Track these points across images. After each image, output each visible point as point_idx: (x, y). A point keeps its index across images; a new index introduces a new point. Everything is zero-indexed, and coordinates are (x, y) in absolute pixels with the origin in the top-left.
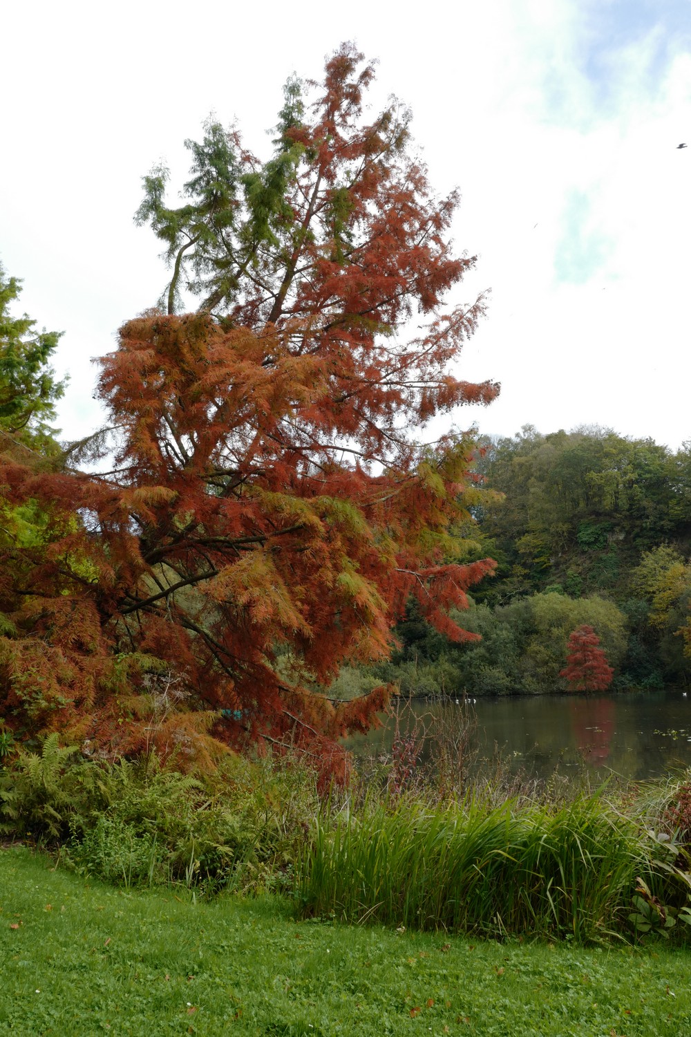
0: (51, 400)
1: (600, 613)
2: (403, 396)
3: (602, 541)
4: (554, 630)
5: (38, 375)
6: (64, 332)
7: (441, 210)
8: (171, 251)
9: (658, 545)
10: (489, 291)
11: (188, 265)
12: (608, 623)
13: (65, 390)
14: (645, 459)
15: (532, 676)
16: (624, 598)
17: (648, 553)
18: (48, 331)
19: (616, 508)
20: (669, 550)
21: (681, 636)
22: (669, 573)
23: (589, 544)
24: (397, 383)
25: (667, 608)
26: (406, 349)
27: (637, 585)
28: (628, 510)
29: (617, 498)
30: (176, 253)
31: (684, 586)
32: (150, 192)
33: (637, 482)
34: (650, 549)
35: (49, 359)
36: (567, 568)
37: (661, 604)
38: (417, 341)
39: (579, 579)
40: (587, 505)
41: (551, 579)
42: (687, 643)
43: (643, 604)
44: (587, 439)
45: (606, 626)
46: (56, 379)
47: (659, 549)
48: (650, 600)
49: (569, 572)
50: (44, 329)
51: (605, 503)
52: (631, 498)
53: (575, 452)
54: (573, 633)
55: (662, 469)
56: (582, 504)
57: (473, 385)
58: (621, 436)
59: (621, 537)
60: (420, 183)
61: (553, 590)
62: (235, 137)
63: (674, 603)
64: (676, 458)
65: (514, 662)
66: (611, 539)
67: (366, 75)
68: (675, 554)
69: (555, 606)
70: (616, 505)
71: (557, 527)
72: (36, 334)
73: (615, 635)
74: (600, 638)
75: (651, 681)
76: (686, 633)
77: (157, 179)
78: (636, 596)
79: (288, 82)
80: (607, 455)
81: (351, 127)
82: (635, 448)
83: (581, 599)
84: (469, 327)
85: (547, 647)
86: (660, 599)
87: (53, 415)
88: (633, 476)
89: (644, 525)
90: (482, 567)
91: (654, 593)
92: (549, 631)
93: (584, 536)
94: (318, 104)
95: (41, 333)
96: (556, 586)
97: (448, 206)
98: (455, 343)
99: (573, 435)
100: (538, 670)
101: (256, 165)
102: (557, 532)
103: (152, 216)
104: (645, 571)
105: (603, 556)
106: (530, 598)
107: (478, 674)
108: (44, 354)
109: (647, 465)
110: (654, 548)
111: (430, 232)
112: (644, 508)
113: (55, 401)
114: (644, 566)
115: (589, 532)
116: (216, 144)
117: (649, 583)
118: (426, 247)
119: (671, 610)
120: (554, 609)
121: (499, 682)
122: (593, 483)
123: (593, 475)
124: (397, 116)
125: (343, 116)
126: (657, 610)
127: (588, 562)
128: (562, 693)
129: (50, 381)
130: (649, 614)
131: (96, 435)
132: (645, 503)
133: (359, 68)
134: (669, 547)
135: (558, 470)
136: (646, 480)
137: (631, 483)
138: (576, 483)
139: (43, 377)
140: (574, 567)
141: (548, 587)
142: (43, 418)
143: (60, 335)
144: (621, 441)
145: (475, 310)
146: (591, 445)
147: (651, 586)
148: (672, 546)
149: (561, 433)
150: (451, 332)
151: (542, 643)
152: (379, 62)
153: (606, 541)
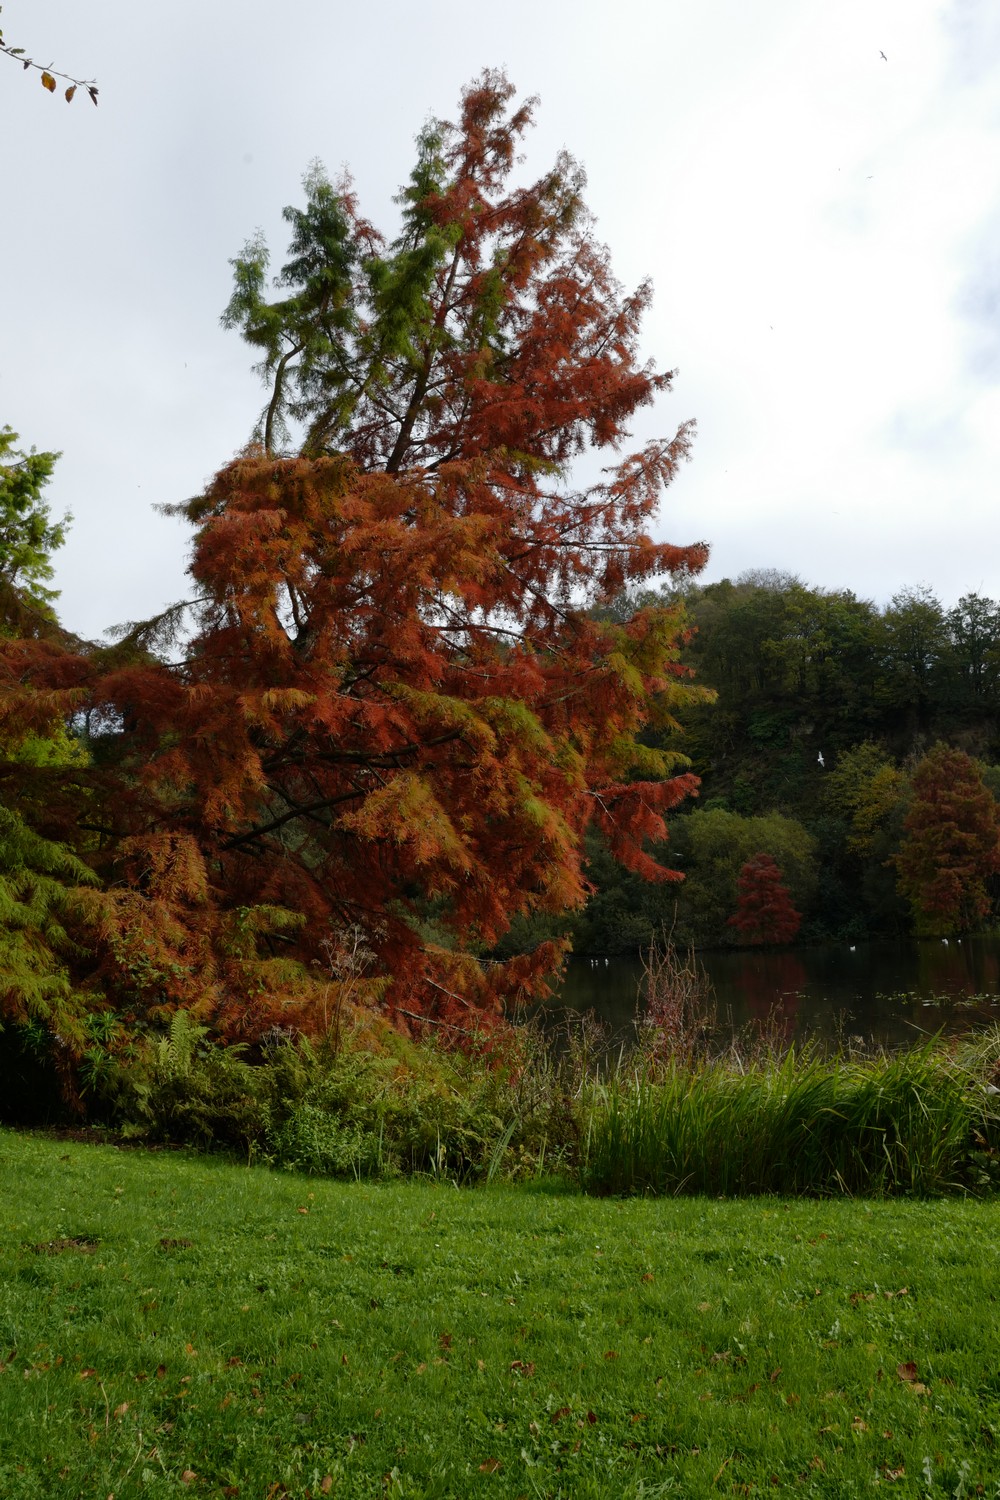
0: (45, 549)
1: (780, 837)
2: (583, 561)
3: (782, 736)
4: (719, 863)
5: (25, 515)
6: (60, 453)
7: (625, 310)
8: (269, 363)
9: (860, 742)
10: (693, 423)
11: (291, 380)
12: (793, 850)
13: (65, 536)
14: (842, 622)
15: (689, 925)
16: (813, 816)
17: (846, 752)
18: (39, 452)
19: (802, 689)
20: (875, 749)
21: (893, 867)
22: (875, 780)
23: (765, 740)
24: (574, 544)
25: (873, 828)
26: (585, 499)
27: (831, 797)
28: (819, 693)
29: (803, 676)
30: (277, 365)
31: (896, 798)
32: (241, 282)
33: (831, 653)
34: (848, 747)
35: (43, 491)
36: (735, 774)
37: (863, 823)
38: (599, 488)
39: (751, 790)
40: (762, 685)
41: (712, 790)
42: (900, 877)
43: (838, 823)
44: (761, 593)
45: (788, 855)
46: (53, 519)
47: (862, 747)
48: (849, 818)
49: (738, 780)
50: (34, 449)
51: (786, 682)
52: (823, 677)
53: (746, 611)
54: (747, 865)
55: (865, 635)
56: (755, 683)
57: (676, 548)
58: (809, 589)
59: (809, 731)
60: (599, 274)
61: (718, 805)
62: (348, 202)
63: (882, 821)
64: (885, 619)
65: (663, 906)
66: (795, 733)
67: (520, 119)
68: (883, 754)
69: (719, 827)
70: (802, 685)
71: (721, 717)
72: (23, 455)
73: (801, 867)
74: (781, 871)
75: (850, 930)
76: (899, 863)
77: (252, 264)
78: (830, 813)
79: (424, 132)
80: (790, 616)
81: (495, 185)
82: (828, 605)
83: (755, 818)
84: (666, 471)
85: (708, 885)
86: (864, 816)
87: (48, 572)
88: (825, 645)
89: (840, 713)
90: (682, 784)
91: (855, 807)
92: (711, 863)
93: (757, 730)
94: (453, 154)
95: (29, 454)
96: (718, 800)
97: (635, 304)
98: (649, 491)
99: (741, 586)
100: (697, 917)
101: (376, 241)
102: (720, 724)
103: (246, 315)
104: (842, 778)
105: (783, 757)
106: (685, 818)
107: (614, 925)
108: (35, 484)
109: (845, 629)
110: (854, 746)
111: (611, 338)
112: (841, 691)
113: (51, 552)
114: (841, 771)
115: (765, 723)
116: (324, 212)
117: (848, 794)
118: (605, 357)
119: (878, 832)
120: (718, 831)
121: (643, 935)
122: (770, 656)
123: (771, 643)
124: (567, 179)
125: (487, 172)
126: (859, 831)
127: (763, 765)
128: (730, 949)
129: (44, 521)
130: (848, 838)
131: (170, 612)
132: (841, 683)
133: (511, 107)
134: (874, 744)
135: (721, 636)
136: (843, 649)
137: (820, 657)
138: (746, 655)
139: (33, 517)
140: (744, 773)
141: (708, 801)
142: (35, 576)
143: (55, 457)
144: (810, 597)
145: (677, 447)
146: (768, 602)
147: (851, 798)
148: (879, 742)
149: (726, 583)
150: (643, 476)
151: (701, 879)
152: (539, 103)
153: (787, 737)
